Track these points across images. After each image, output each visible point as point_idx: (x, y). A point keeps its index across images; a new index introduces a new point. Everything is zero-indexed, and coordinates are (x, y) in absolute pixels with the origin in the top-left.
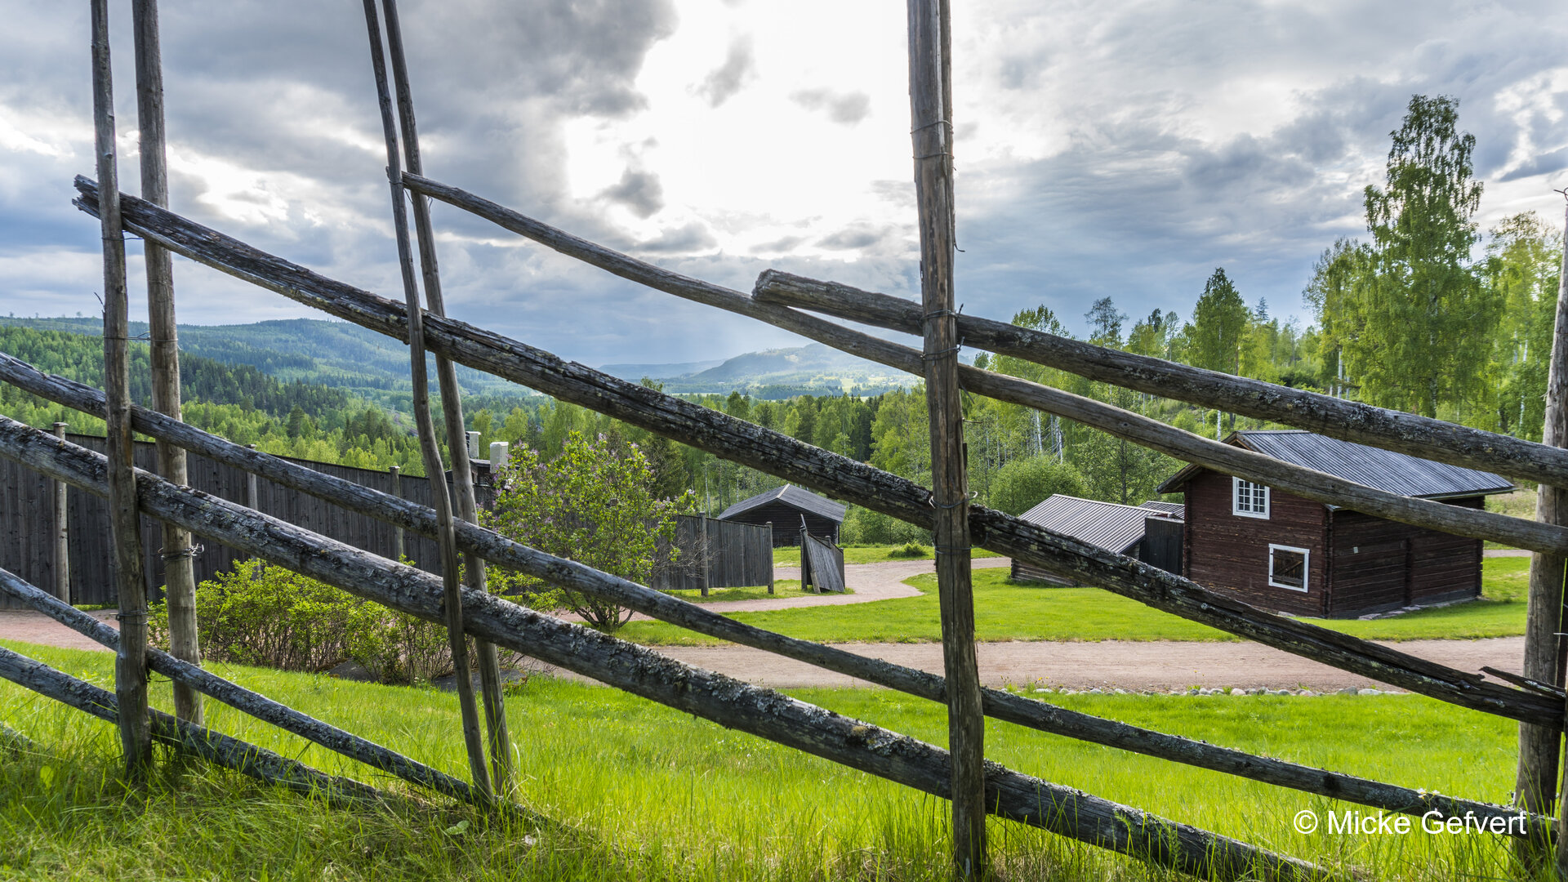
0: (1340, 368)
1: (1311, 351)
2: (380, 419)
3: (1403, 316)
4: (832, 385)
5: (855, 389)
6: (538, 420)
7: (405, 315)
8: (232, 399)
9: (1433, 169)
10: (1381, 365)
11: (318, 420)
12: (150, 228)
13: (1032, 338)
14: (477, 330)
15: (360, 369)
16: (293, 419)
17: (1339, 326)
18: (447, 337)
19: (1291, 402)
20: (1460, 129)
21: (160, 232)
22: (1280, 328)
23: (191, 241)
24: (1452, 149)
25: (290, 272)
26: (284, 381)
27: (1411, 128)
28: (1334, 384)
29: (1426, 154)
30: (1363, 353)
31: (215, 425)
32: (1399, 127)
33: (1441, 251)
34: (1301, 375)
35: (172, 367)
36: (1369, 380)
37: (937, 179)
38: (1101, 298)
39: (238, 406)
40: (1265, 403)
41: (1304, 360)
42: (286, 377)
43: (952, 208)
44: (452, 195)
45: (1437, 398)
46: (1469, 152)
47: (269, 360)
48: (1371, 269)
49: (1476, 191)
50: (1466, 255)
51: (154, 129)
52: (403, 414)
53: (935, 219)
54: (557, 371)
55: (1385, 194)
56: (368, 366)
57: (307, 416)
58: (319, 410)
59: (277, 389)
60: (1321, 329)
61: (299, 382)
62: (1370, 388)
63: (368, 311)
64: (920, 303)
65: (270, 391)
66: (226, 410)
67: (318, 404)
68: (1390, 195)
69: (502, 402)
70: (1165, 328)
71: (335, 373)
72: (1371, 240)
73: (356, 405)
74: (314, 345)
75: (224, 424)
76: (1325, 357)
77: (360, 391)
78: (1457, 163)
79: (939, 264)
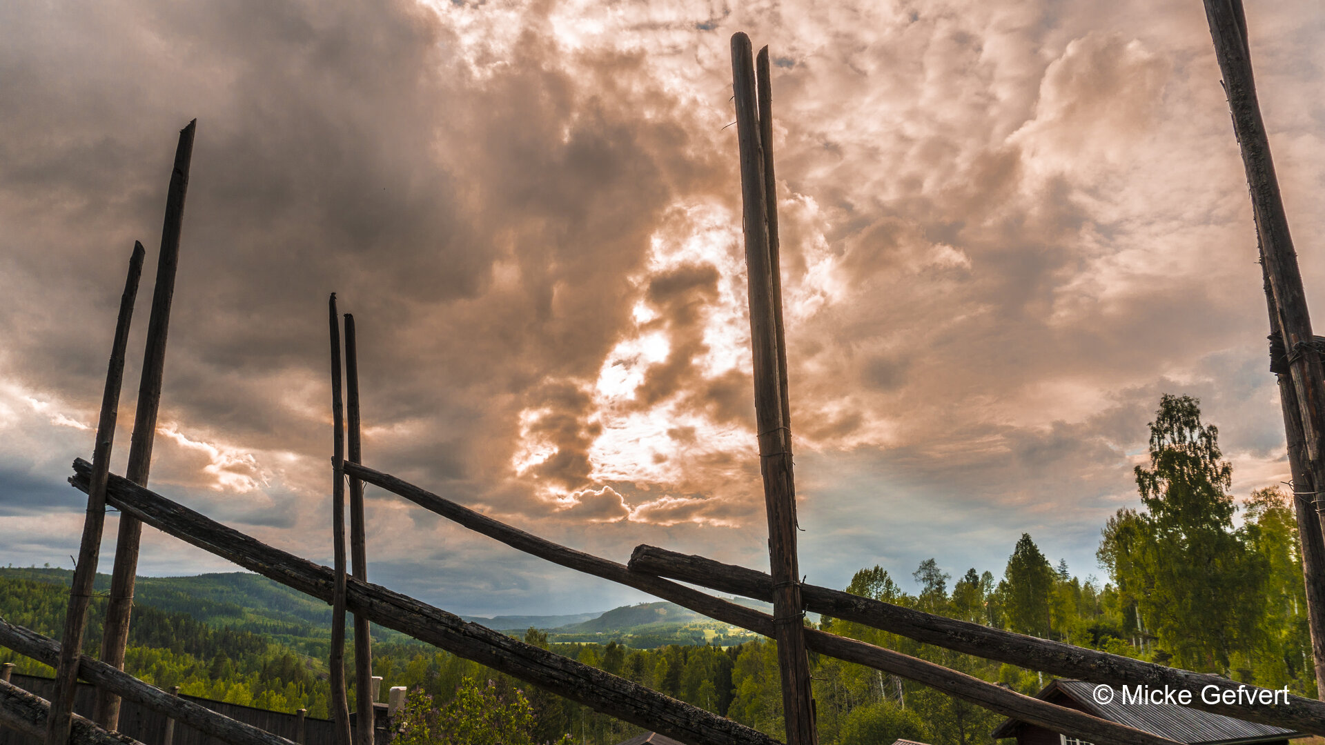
0: (1138, 621)
1: (1111, 606)
2: (294, 663)
3: (1184, 574)
4: (696, 636)
5: (715, 639)
6: (435, 665)
7: (332, 580)
8: (165, 643)
9: (1189, 453)
10: (1174, 618)
11: (238, 663)
12: (128, 502)
13: (866, 604)
14: (393, 593)
15: (283, 618)
16: (217, 663)
17: (1131, 583)
18: (366, 599)
19: (1094, 662)
20: (1205, 421)
21: (136, 506)
22: (1082, 585)
23: (160, 514)
24: (1200, 437)
25: (240, 541)
26: (214, 627)
27: (1163, 420)
28: (1136, 635)
29: (1180, 441)
30: (1156, 607)
31: (146, 667)
32: (1154, 419)
33: (1207, 520)
34: (1105, 627)
35: (123, 622)
36: (1165, 632)
37: (780, 473)
38: (926, 559)
39: (169, 650)
40: (1072, 663)
41: (1106, 613)
42: (217, 624)
43: (793, 495)
44: (383, 480)
45: (1227, 647)
46: (1215, 439)
47: (204, 609)
48: (1151, 535)
49: (1226, 470)
50: (1228, 522)
51: (147, 424)
52: (315, 659)
53: (779, 505)
54: (458, 631)
55: (1152, 473)
56: (290, 614)
57: (229, 660)
58: (241, 655)
59: (207, 634)
60: (1116, 586)
61: (227, 628)
62: (1167, 638)
63: (301, 575)
64: (769, 573)
65: (200, 636)
66: (158, 653)
67: (241, 650)
68: (1156, 473)
69: (405, 649)
70: (983, 585)
71: (260, 621)
72: (1145, 509)
73: (275, 650)
74: (246, 596)
75: (154, 666)
76: (1123, 611)
77: (279, 638)
78: (1206, 447)
79: (784, 541)
